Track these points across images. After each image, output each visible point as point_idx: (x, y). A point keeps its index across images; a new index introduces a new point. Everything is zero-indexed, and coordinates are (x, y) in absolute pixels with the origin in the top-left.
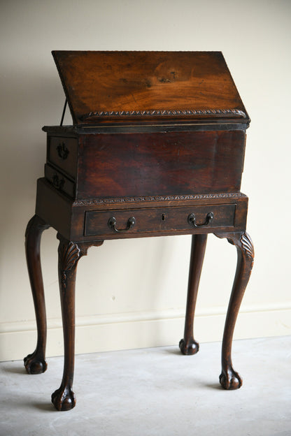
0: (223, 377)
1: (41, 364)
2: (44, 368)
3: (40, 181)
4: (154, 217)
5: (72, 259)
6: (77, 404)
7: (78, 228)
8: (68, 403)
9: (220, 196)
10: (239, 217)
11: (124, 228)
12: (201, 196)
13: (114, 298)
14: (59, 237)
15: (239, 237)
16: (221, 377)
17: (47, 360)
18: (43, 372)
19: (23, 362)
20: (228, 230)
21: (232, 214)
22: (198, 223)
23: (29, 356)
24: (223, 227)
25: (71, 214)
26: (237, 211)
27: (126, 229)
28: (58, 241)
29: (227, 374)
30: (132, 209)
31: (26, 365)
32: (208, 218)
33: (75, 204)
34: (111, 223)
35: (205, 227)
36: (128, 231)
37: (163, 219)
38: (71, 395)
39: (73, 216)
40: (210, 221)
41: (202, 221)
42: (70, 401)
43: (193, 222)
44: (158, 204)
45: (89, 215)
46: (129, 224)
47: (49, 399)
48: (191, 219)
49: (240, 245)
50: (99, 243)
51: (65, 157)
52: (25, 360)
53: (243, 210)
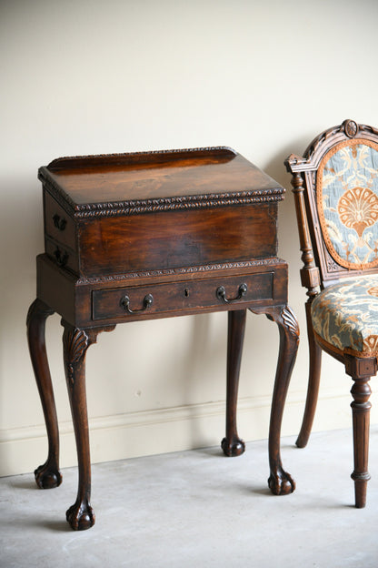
0: (273, 480)
1: (55, 477)
2: (59, 482)
3: (39, 258)
4: (175, 293)
5: (78, 348)
6: (96, 521)
7: (84, 311)
8: (86, 521)
9: (254, 263)
10: (278, 288)
11: (140, 307)
12: (231, 265)
13: (139, 394)
14: (63, 323)
15: (280, 312)
16: (269, 480)
17: (62, 472)
18: (58, 485)
19: (34, 475)
20: (265, 304)
21: (269, 284)
22: (229, 297)
23: (40, 467)
24: (259, 301)
25: (75, 295)
26: (275, 281)
27: (143, 310)
28: (63, 328)
29: (277, 477)
30: (148, 286)
31: (37, 479)
32: (241, 291)
33: (79, 283)
34: (123, 304)
35: (237, 302)
36: (145, 312)
37: (186, 295)
38: (89, 510)
39: (77, 298)
40: (243, 294)
41: (234, 295)
42: (88, 518)
43: (223, 297)
44: (179, 277)
45: (96, 295)
46: (145, 303)
47: (63, 517)
48: (220, 293)
49: (281, 320)
50: (110, 328)
51: (62, 228)
52: (36, 472)
53: (283, 279)
